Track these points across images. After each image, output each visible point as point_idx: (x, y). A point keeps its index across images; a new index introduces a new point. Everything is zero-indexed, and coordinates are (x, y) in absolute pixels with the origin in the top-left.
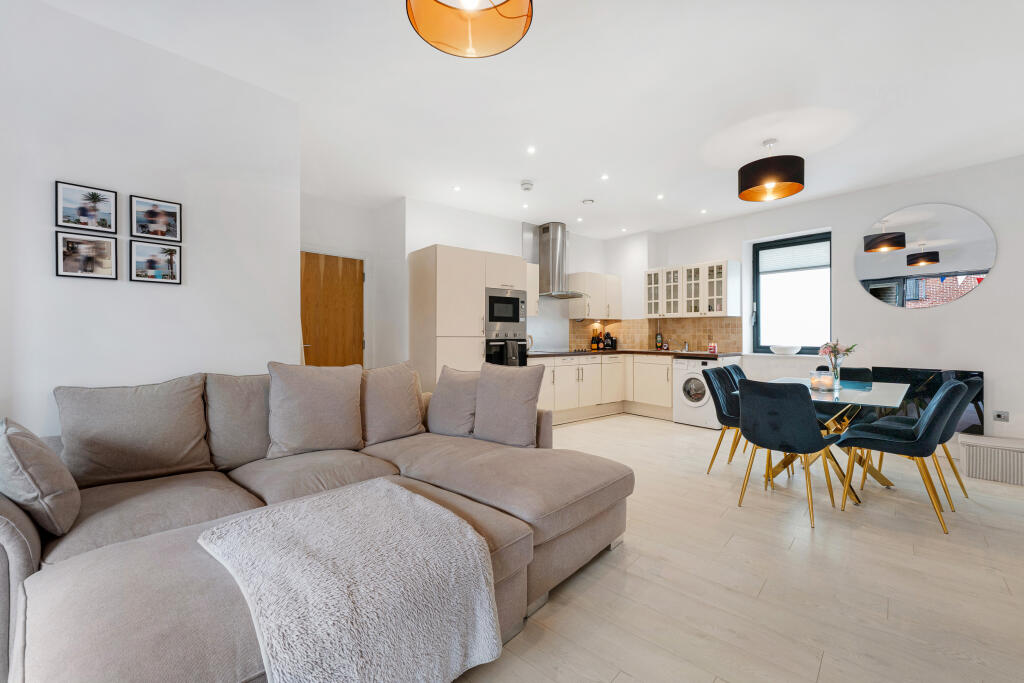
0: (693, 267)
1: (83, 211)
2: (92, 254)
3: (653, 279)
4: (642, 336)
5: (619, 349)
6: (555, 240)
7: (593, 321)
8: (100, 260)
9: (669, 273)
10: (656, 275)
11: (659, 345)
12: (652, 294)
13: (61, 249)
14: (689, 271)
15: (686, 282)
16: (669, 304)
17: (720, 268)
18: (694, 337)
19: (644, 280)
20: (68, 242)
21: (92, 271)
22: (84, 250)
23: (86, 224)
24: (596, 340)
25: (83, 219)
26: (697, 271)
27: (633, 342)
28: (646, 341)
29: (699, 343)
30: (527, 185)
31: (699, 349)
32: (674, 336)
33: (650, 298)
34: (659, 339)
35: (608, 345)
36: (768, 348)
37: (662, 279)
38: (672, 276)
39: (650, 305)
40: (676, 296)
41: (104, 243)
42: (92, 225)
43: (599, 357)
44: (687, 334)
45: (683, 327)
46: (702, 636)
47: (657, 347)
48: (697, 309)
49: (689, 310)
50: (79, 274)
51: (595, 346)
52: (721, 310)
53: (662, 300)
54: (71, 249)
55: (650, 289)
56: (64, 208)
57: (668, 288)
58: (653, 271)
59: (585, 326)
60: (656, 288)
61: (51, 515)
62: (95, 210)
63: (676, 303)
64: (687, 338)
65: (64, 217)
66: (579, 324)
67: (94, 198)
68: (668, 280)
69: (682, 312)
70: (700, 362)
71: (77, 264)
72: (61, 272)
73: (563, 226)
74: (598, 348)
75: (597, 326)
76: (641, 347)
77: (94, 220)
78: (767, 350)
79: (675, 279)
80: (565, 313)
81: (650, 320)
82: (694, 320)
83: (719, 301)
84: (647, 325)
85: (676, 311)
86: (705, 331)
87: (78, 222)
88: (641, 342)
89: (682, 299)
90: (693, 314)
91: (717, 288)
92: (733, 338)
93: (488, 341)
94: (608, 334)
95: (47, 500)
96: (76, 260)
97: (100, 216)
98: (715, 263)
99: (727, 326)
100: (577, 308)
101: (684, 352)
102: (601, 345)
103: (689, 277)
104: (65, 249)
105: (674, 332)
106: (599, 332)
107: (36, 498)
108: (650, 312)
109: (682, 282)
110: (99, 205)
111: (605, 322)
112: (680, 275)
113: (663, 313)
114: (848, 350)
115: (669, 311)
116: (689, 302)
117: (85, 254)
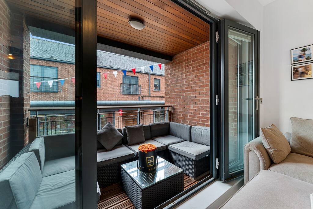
1: (300, 56)
2: (304, 70)
8: (307, 72)
13: (293, 71)
20: (295, 69)
21: (303, 77)
22: (300, 70)
23: (301, 60)
25: (300, 59)
41: (308, 65)
42: (304, 60)
50: (299, 78)
54: (296, 70)
56: (293, 58)
61: (272, 156)
62: (304, 54)
65: (293, 61)
67: (304, 50)
71: (298, 75)
72: (293, 79)
77: (304, 58)
87: (299, 61)
95: (272, 150)
96: (298, 74)
97: (306, 56)
104: (294, 71)
107: (269, 149)
110: (307, 52)
117: (301, 71)
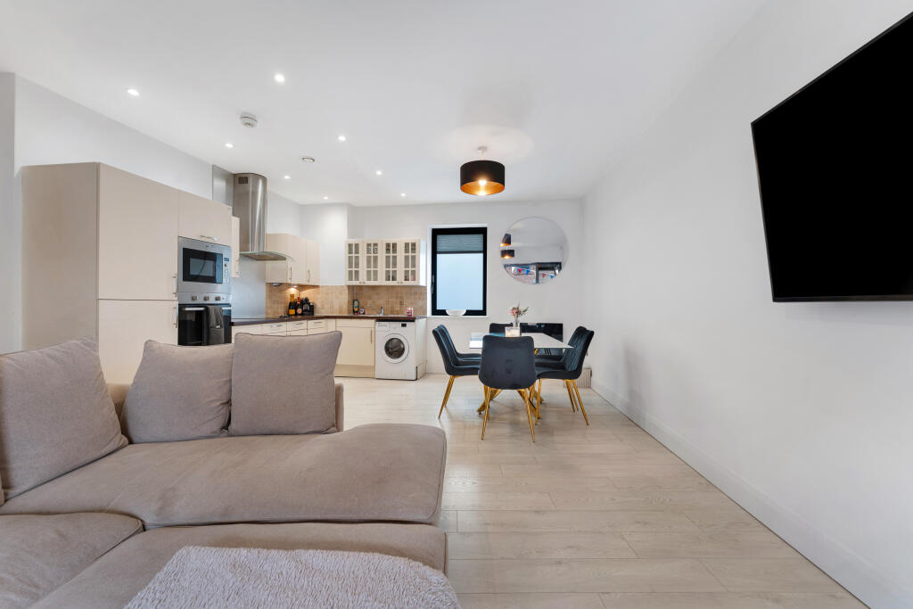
0: (391, 241)
3: (354, 249)
4: (341, 302)
5: (316, 314)
6: (255, 194)
7: (290, 286)
9: (369, 245)
10: (357, 245)
11: (356, 309)
12: (353, 262)
14: (388, 245)
15: (385, 255)
16: (369, 272)
17: (414, 245)
18: (388, 303)
19: (344, 249)
24: (293, 305)
26: (394, 245)
27: (332, 307)
28: (345, 307)
29: (392, 308)
30: (248, 120)
31: (391, 313)
32: (369, 303)
33: (350, 266)
34: (356, 303)
35: (306, 310)
36: (444, 311)
37: (363, 249)
38: (372, 247)
39: (350, 272)
40: (376, 266)
43: (305, 322)
44: (382, 300)
45: (377, 294)
46: (559, 563)
47: (354, 312)
48: (394, 279)
49: (388, 279)
51: (292, 312)
52: (414, 279)
53: (363, 269)
55: (350, 258)
57: (369, 258)
58: (353, 241)
59: (281, 291)
60: (357, 258)
63: (376, 272)
64: (383, 303)
66: (277, 288)
68: (368, 251)
69: (381, 281)
70: (400, 324)
73: (264, 179)
74: (296, 314)
75: (293, 291)
76: (340, 312)
78: (443, 313)
79: (375, 251)
80: (262, 275)
81: (349, 287)
82: (388, 287)
83: (413, 272)
84: (347, 291)
85: (376, 279)
86: (397, 297)
88: (341, 307)
89: (382, 268)
90: (391, 283)
91: (412, 262)
92: (420, 303)
93: (181, 307)
94: (307, 300)
98: (410, 240)
99: (416, 293)
100: (274, 271)
101: (381, 315)
102: (299, 311)
103: (388, 250)
105: (370, 298)
106: (296, 297)
108: (350, 279)
109: (382, 254)
111: (301, 287)
112: (379, 247)
113: (363, 280)
114: (525, 311)
115: (369, 279)
116: (388, 272)
